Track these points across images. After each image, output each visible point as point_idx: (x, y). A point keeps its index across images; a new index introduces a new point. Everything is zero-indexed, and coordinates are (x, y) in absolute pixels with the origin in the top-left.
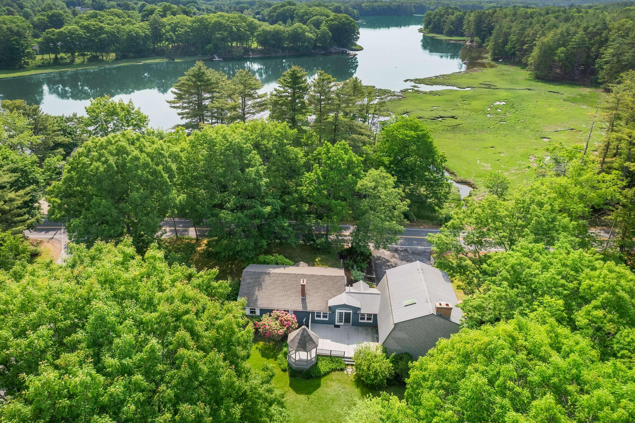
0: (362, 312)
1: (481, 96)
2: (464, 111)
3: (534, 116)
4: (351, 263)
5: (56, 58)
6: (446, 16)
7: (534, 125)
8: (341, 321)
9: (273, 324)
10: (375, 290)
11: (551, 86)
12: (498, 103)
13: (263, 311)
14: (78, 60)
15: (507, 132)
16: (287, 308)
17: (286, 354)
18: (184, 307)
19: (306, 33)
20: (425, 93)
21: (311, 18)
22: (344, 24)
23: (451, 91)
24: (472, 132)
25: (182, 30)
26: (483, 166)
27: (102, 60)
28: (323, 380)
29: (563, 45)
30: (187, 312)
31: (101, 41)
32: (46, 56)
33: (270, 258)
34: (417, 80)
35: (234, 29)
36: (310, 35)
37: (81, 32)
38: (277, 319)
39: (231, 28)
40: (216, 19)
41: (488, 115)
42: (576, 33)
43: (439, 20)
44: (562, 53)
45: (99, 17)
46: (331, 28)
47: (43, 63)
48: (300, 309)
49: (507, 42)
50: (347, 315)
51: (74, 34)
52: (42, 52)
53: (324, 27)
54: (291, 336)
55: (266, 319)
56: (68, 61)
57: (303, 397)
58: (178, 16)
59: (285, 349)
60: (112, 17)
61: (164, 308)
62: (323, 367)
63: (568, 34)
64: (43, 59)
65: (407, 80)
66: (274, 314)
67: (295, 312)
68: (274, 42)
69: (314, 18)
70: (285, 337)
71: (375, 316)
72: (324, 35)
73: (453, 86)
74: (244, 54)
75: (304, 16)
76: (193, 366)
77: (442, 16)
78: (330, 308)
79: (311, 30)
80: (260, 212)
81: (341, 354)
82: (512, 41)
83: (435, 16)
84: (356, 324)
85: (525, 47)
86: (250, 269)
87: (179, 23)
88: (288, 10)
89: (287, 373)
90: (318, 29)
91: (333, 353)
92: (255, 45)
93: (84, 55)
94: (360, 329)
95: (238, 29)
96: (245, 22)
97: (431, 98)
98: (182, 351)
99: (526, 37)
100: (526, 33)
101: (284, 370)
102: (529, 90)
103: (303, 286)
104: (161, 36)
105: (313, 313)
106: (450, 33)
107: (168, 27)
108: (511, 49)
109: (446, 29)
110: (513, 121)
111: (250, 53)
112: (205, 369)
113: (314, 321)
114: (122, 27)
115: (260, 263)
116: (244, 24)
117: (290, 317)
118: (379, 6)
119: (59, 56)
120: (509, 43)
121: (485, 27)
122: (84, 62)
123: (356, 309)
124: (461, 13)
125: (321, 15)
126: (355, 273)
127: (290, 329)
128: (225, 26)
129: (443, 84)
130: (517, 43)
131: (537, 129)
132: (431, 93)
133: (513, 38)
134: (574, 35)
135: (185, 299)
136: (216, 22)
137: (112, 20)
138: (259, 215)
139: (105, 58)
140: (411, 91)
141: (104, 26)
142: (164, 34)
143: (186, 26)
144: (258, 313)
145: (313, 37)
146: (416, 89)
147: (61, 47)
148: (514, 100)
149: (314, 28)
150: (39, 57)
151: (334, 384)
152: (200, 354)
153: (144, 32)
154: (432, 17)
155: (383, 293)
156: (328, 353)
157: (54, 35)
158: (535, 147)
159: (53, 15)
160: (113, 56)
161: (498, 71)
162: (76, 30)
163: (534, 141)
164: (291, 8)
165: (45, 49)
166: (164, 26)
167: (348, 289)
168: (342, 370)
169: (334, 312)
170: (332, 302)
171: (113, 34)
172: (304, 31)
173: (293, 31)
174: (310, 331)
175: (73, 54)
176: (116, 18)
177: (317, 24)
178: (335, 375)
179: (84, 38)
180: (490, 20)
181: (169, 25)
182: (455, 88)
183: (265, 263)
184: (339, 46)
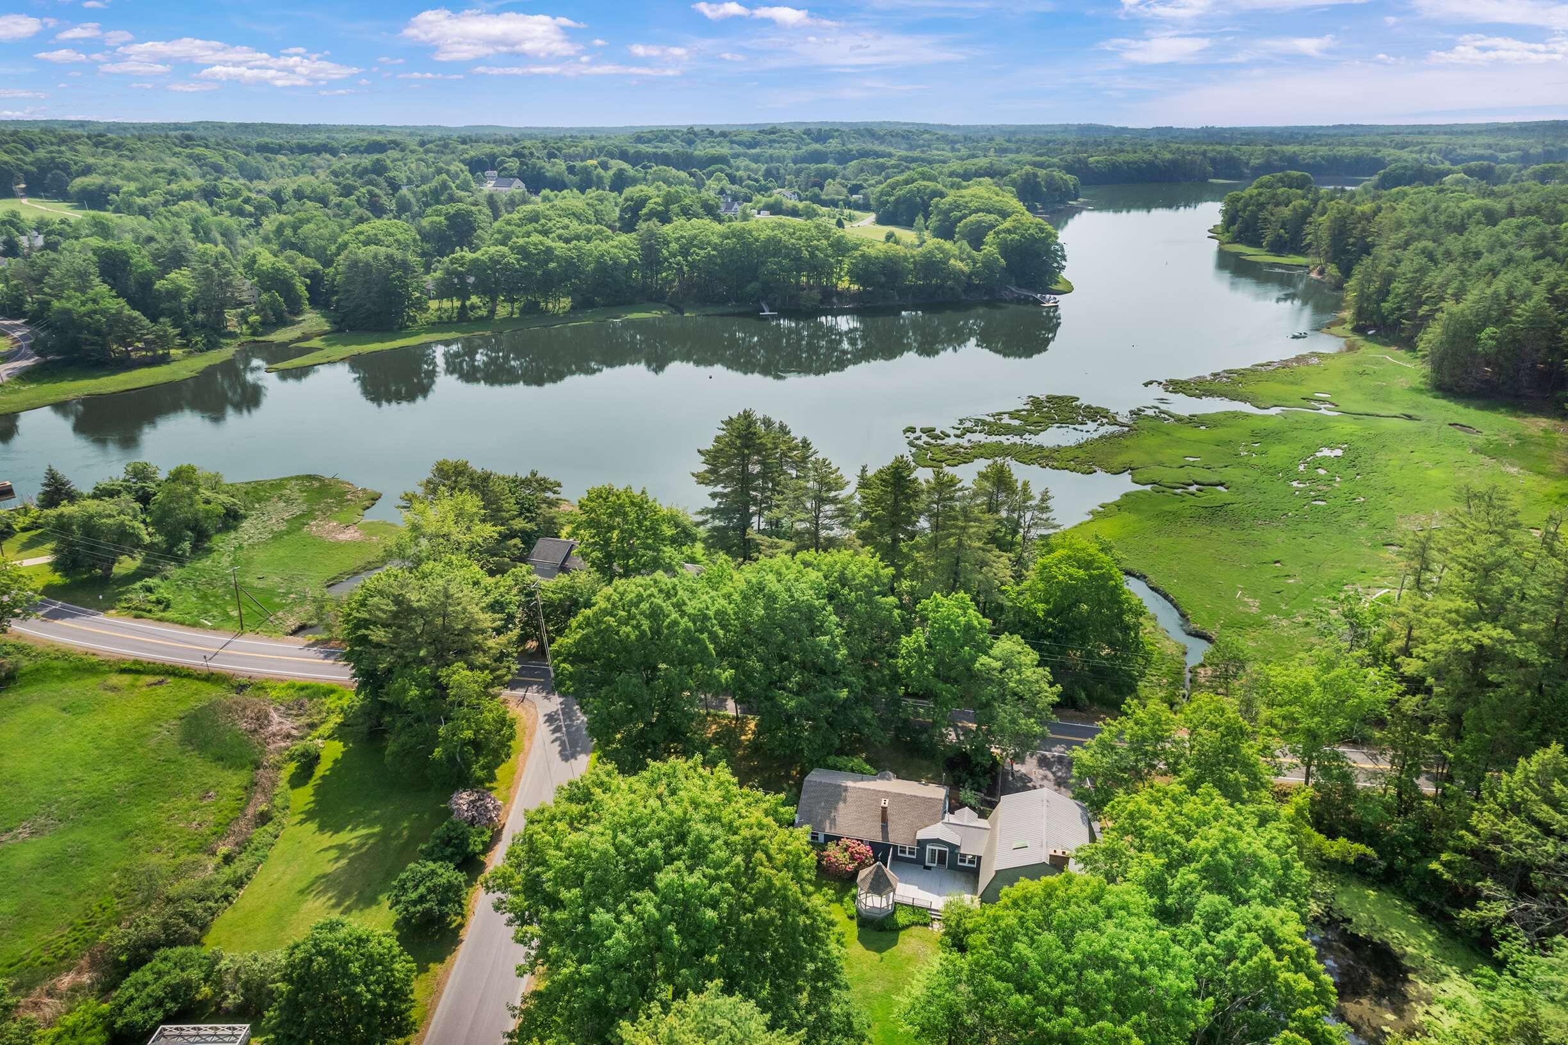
0: (962, 851)
1: (1295, 434)
2: (1247, 472)
3: (1389, 491)
4: (964, 775)
5: (463, 306)
6: (1269, 207)
7: (1382, 513)
8: (933, 861)
9: (840, 856)
10: (983, 823)
11: (1460, 409)
12: (1326, 452)
13: (829, 838)
14: (503, 311)
15: (1318, 527)
16: (861, 836)
17: (854, 898)
18: (760, 833)
19: (952, 261)
20: (1179, 420)
21: (964, 217)
22: (1034, 240)
23: (1235, 415)
24: (1247, 524)
25: (702, 253)
26: (1246, 604)
27: (547, 311)
28: (902, 935)
29: (1497, 322)
30: (762, 838)
31: (547, 273)
32: (446, 304)
33: (842, 760)
34: (1171, 382)
35: (806, 254)
36: (960, 265)
37: (512, 258)
38: (846, 850)
39: (799, 251)
40: (768, 232)
41: (1295, 484)
42: (1528, 295)
43: (1254, 216)
44: (1492, 338)
45: (543, 221)
46: (1006, 249)
47: (440, 318)
48: (879, 840)
49: (1388, 293)
50: (942, 854)
51: (499, 262)
52: (440, 296)
53: (990, 248)
54: (863, 874)
55: (832, 850)
56: (483, 312)
57: (873, 956)
58: (694, 221)
59: (854, 891)
60: (566, 221)
61: (745, 833)
62: (902, 918)
63: (1511, 296)
64: (439, 309)
65: (1151, 383)
66: (844, 842)
67: (872, 844)
68: (883, 279)
69: (973, 218)
70: (855, 874)
71: (979, 858)
72: (989, 264)
73: (1244, 400)
74: (822, 302)
75: (951, 210)
76: (769, 881)
77: (1262, 206)
78: (919, 842)
79: (962, 253)
80: (832, 698)
81: (927, 905)
82: (1397, 295)
83: (1246, 205)
84: (954, 867)
85: (1420, 312)
86: (816, 777)
87: (695, 237)
88: (919, 190)
89: (855, 922)
90: (978, 250)
91: (917, 903)
92: (844, 284)
93: (512, 301)
94: (958, 874)
95: (812, 255)
96: (827, 238)
97: (1188, 433)
98: (760, 868)
99: (1425, 288)
100: (1427, 280)
101: (851, 918)
102: (1410, 417)
103: (884, 809)
104: (659, 263)
105: (895, 847)
106: (1278, 247)
107: (674, 246)
108: (1392, 312)
109: (1269, 236)
110: (1340, 502)
111: (835, 300)
112: (778, 884)
113: (896, 858)
114: (588, 247)
115: (828, 767)
116: (825, 242)
117: (864, 848)
118: (1127, 163)
119: (468, 303)
120: (1390, 298)
121: (1353, 244)
122: (512, 313)
123: (954, 848)
124: (1305, 203)
125: (989, 212)
126: (966, 794)
127: (862, 865)
128: (786, 247)
129: (1222, 395)
130: (1405, 299)
131: (1382, 524)
132: (1194, 421)
133: (1398, 287)
134: (1523, 300)
135: (761, 826)
136: (769, 240)
137: (566, 227)
138: (831, 701)
139: (550, 306)
140: (1150, 412)
141: (553, 245)
142: (666, 259)
143: (709, 243)
144: (821, 839)
145: (966, 269)
146: (1163, 407)
147: (474, 285)
148: (1362, 445)
149: (969, 249)
150: (434, 304)
151: (913, 940)
152: (774, 872)
153: (628, 257)
154: (1240, 205)
155: (992, 830)
156: (910, 902)
157: (462, 265)
158: (1360, 567)
159: (458, 214)
160: (566, 302)
161: (1357, 363)
162: (503, 256)
163: (1367, 550)
164: (926, 187)
165: (445, 290)
166: (667, 243)
167: (949, 817)
168: (926, 925)
169: (924, 849)
170: (922, 835)
171: (569, 261)
172: (947, 256)
173: (924, 256)
174: (887, 870)
175: (493, 300)
176: (576, 223)
177: (976, 238)
178: (915, 930)
179: (516, 271)
180: (1364, 230)
181: (677, 240)
182: (1247, 408)
183: (835, 768)
184: (1020, 286)
